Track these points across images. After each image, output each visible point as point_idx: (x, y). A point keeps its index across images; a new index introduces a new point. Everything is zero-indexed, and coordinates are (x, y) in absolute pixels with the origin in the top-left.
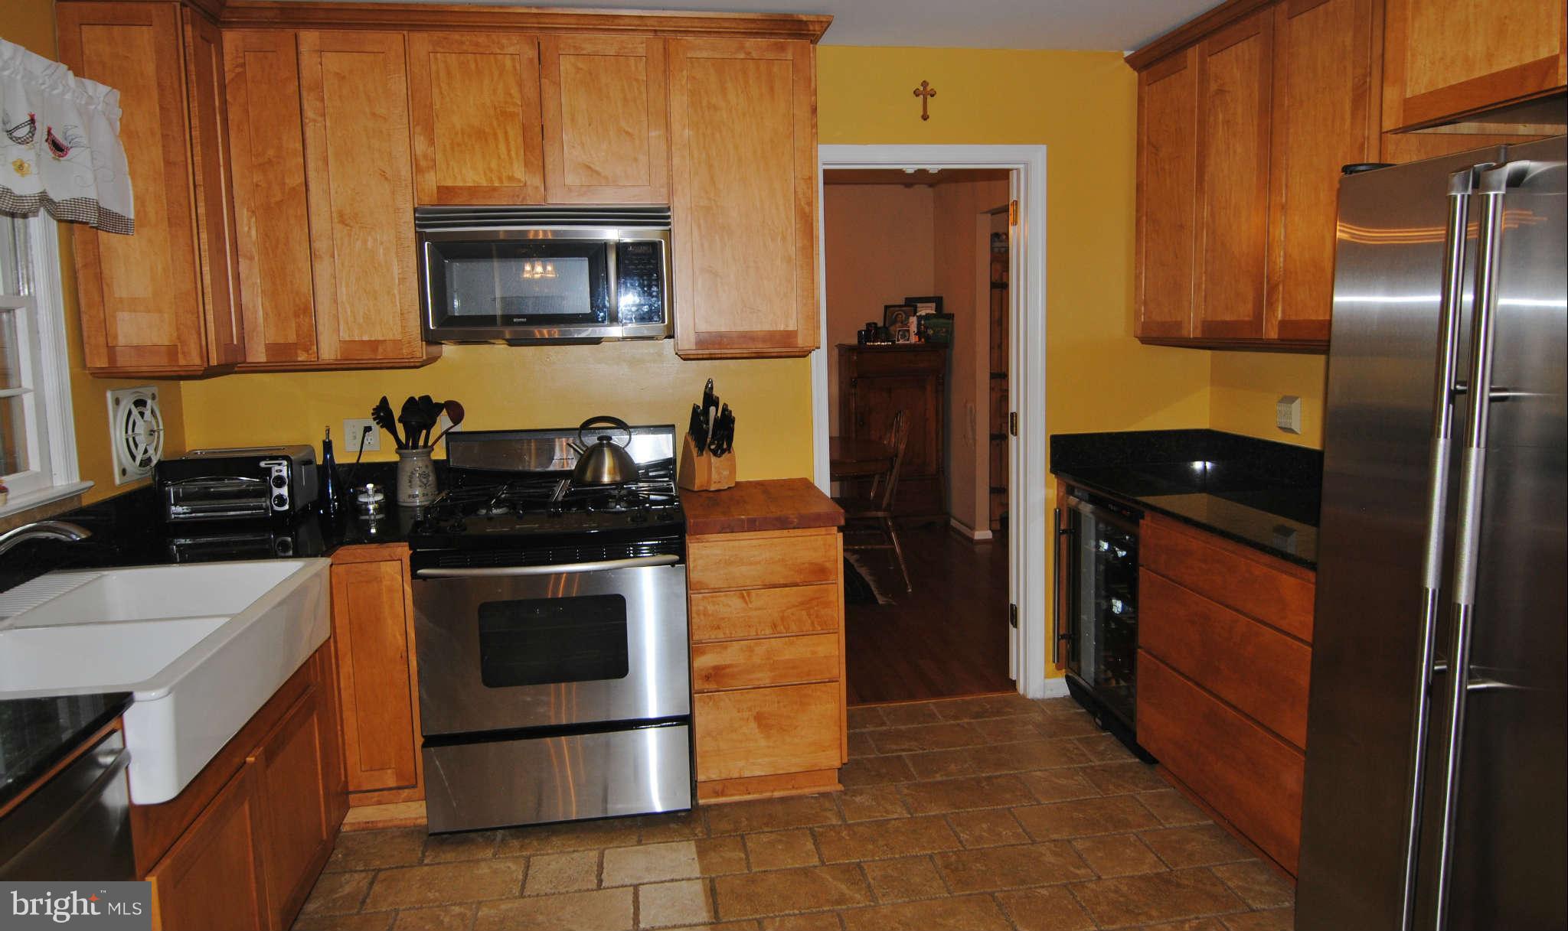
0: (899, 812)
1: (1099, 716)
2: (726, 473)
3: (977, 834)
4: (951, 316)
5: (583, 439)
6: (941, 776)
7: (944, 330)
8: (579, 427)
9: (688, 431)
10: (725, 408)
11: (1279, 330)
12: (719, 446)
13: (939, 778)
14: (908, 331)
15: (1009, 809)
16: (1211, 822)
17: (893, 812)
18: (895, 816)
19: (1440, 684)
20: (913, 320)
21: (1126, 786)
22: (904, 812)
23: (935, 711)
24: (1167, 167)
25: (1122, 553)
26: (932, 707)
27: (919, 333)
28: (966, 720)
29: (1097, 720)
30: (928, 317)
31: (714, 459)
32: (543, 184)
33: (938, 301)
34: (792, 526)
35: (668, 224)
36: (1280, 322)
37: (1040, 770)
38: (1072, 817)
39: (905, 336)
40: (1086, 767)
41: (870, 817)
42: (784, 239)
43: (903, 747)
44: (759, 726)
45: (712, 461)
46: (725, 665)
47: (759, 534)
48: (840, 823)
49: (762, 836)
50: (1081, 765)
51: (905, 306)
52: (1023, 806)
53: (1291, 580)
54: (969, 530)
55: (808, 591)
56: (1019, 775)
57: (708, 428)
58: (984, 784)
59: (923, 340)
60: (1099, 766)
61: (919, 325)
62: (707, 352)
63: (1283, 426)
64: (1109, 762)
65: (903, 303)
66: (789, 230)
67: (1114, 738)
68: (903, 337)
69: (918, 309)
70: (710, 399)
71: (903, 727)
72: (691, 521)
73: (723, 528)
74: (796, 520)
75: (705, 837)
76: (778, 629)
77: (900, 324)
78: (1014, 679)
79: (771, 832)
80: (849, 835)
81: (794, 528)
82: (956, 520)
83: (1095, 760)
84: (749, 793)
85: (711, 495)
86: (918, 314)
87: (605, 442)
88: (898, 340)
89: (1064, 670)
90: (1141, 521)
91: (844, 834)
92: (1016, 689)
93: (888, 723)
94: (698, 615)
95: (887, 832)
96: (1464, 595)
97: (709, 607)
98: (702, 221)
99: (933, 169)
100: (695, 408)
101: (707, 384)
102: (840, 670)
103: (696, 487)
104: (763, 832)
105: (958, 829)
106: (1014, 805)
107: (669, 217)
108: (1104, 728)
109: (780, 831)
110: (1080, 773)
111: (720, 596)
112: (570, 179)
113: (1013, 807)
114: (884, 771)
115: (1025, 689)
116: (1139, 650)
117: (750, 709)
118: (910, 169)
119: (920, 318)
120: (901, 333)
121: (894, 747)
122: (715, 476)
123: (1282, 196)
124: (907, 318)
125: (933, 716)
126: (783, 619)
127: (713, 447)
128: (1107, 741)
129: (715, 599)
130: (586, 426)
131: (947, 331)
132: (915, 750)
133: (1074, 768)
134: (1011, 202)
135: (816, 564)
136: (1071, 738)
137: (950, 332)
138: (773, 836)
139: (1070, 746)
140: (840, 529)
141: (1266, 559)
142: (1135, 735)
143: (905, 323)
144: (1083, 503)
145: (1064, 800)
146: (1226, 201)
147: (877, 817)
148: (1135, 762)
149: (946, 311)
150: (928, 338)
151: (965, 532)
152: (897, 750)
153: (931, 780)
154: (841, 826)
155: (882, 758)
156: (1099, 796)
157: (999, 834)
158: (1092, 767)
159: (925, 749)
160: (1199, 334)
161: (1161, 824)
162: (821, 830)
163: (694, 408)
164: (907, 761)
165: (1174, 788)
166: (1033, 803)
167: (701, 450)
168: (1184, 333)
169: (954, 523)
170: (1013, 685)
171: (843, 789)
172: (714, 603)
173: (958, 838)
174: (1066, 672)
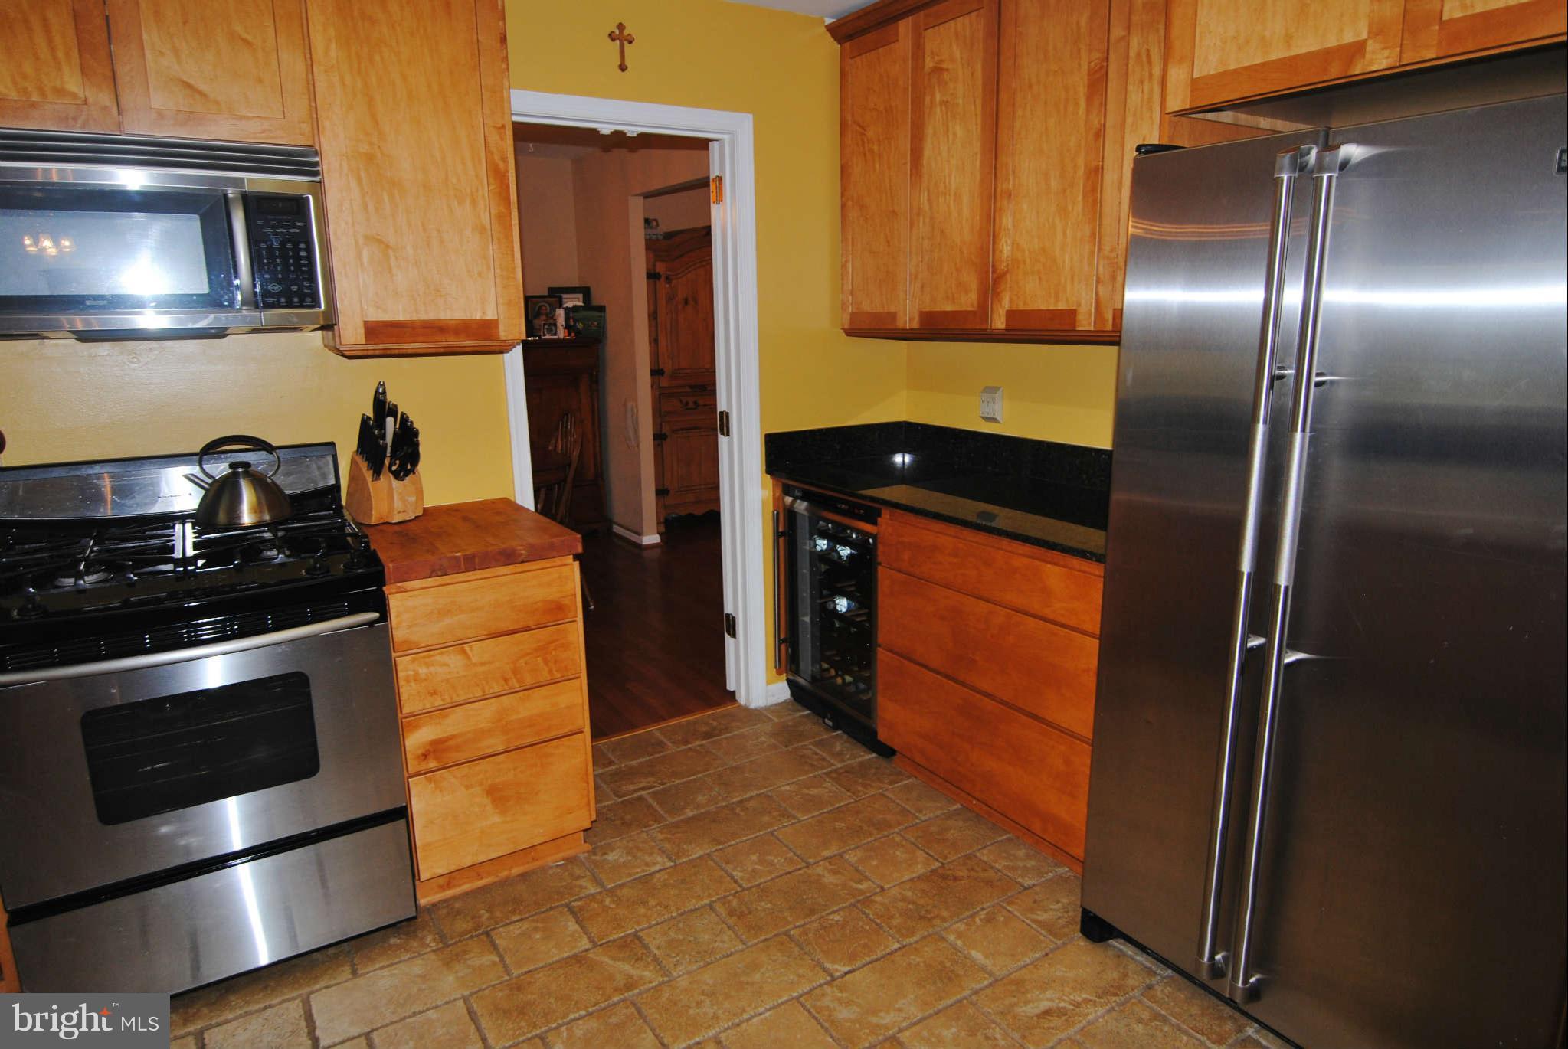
0: (660, 862)
1: (829, 716)
2: (412, 499)
3: (750, 869)
4: (601, 309)
5: (204, 466)
6: (692, 810)
7: (596, 323)
8: (199, 451)
9: (355, 449)
10: (405, 420)
11: (1007, 320)
12: (402, 467)
13: (689, 813)
14: (555, 325)
15: (772, 833)
16: (958, 806)
17: (655, 864)
18: (657, 868)
19: (1255, 660)
20: (560, 313)
21: (873, 784)
22: (666, 860)
23: (662, 738)
24: (876, 148)
25: (845, 552)
26: (658, 734)
27: (567, 327)
28: (698, 743)
29: (827, 721)
30: (575, 308)
31: (395, 483)
32: (116, 105)
33: (586, 292)
34: (520, 560)
35: (316, 174)
36: (1007, 311)
37: (789, 784)
38: (835, 828)
39: (552, 330)
40: (831, 772)
41: (630, 875)
42: (474, 203)
43: (641, 785)
44: (494, 801)
45: (394, 486)
46: (447, 737)
47: (478, 574)
48: (598, 890)
49: (512, 927)
50: (825, 771)
51: (549, 296)
52: (785, 827)
53: (1056, 569)
54: (637, 536)
55: (543, 634)
56: (770, 794)
57: (386, 444)
58: (738, 810)
59: (573, 334)
60: (841, 768)
61: (567, 319)
62: (380, 346)
63: (986, 415)
64: (849, 762)
65: (546, 293)
66: (480, 193)
67: (845, 736)
68: (550, 331)
69: (564, 300)
70: (382, 407)
71: (633, 763)
72: (390, 567)
73: (433, 571)
74: (523, 552)
75: (441, 945)
76: (510, 683)
77: (544, 317)
78: (732, 690)
79: (522, 920)
80: (613, 902)
81: (523, 562)
82: (619, 525)
83: (836, 763)
84: (482, 878)
85: (397, 528)
86: (564, 306)
87: (240, 470)
88: (544, 335)
89: (785, 675)
90: (879, 519)
91: (608, 901)
92: (736, 701)
93: (616, 762)
94: (408, 681)
95: (655, 889)
96: (1284, 576)
97: (420, 671)
98: (363, 174)
99: (632, 131)
100: (365, 421)
101: (378, 389)
102: (583, 719)
103: (373, 519)
104: (511, 923)
105: (729, 868)
106: (776, 828)
107: (316, 164)
108: (835, 728)
109: (532, 916)
110: (827, 780)
111: (433, 656)
112: (158, 101)
113: (775, 830)
114: (628, 817)
115: (748, 699)
116: (879, 649)
117: (481, 784)
118: (606, 129)
119: (567, 310)
120: (546, 327)
121: (632, 787)
122: (398, 504)
123: (1009, 183)
124: (553, 310)
125: (660, 745)
126: (515, 672)
127: (394, 468)
128: (840, 742)
129: (427, 660)
130: (211, 450)
131: (599, 326)
132: (655, 787)
133: (819, 775)
134: (711, 177)
135: (550, 601)
136: (806, 743)
137: (602, 328)
138: (526, 925)
139: (808, 752)
140: (576, 557)
141: (1026, 548)
142: (876, 733)
143: (551, 316)
144: (799, 501)
145: (821, 811)
146: (945, 187)
147: (637, 873)
148: (873, 758)
149: (595, 302)
150: (578, 332)
151: (632, 539)
152: (635, 791)
153: (682, 817)
154: (600, 893)
155: (622, 802)
156: (852, 800)
157: (772, 864)
158: (836, 771)
159: (665, 784)
160: (915, 325)
161: (917, 818)
162: (579, 903)
163: (363, 419)
164: (650, 801)
165: (916, 777)
166: (793, 821)
167: (377, 472)
168: (900, 324)
169: (616, 529)
170: (732, 696)
171: (591, 848)
172: (428, 665)
173: (732, 878)
174: (787, 676)
